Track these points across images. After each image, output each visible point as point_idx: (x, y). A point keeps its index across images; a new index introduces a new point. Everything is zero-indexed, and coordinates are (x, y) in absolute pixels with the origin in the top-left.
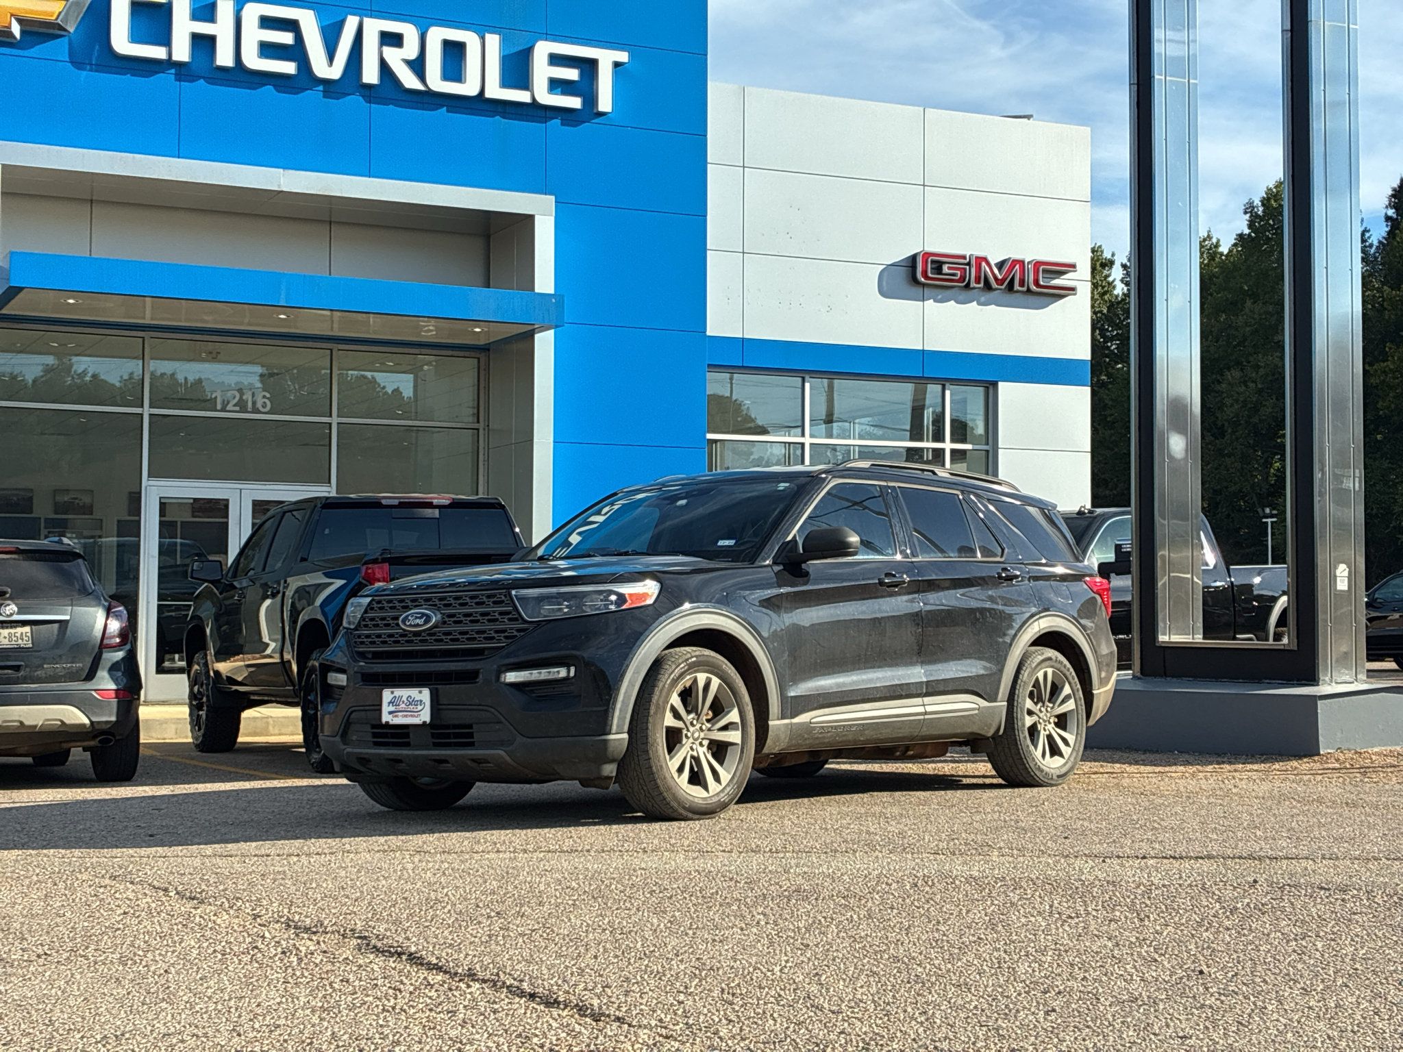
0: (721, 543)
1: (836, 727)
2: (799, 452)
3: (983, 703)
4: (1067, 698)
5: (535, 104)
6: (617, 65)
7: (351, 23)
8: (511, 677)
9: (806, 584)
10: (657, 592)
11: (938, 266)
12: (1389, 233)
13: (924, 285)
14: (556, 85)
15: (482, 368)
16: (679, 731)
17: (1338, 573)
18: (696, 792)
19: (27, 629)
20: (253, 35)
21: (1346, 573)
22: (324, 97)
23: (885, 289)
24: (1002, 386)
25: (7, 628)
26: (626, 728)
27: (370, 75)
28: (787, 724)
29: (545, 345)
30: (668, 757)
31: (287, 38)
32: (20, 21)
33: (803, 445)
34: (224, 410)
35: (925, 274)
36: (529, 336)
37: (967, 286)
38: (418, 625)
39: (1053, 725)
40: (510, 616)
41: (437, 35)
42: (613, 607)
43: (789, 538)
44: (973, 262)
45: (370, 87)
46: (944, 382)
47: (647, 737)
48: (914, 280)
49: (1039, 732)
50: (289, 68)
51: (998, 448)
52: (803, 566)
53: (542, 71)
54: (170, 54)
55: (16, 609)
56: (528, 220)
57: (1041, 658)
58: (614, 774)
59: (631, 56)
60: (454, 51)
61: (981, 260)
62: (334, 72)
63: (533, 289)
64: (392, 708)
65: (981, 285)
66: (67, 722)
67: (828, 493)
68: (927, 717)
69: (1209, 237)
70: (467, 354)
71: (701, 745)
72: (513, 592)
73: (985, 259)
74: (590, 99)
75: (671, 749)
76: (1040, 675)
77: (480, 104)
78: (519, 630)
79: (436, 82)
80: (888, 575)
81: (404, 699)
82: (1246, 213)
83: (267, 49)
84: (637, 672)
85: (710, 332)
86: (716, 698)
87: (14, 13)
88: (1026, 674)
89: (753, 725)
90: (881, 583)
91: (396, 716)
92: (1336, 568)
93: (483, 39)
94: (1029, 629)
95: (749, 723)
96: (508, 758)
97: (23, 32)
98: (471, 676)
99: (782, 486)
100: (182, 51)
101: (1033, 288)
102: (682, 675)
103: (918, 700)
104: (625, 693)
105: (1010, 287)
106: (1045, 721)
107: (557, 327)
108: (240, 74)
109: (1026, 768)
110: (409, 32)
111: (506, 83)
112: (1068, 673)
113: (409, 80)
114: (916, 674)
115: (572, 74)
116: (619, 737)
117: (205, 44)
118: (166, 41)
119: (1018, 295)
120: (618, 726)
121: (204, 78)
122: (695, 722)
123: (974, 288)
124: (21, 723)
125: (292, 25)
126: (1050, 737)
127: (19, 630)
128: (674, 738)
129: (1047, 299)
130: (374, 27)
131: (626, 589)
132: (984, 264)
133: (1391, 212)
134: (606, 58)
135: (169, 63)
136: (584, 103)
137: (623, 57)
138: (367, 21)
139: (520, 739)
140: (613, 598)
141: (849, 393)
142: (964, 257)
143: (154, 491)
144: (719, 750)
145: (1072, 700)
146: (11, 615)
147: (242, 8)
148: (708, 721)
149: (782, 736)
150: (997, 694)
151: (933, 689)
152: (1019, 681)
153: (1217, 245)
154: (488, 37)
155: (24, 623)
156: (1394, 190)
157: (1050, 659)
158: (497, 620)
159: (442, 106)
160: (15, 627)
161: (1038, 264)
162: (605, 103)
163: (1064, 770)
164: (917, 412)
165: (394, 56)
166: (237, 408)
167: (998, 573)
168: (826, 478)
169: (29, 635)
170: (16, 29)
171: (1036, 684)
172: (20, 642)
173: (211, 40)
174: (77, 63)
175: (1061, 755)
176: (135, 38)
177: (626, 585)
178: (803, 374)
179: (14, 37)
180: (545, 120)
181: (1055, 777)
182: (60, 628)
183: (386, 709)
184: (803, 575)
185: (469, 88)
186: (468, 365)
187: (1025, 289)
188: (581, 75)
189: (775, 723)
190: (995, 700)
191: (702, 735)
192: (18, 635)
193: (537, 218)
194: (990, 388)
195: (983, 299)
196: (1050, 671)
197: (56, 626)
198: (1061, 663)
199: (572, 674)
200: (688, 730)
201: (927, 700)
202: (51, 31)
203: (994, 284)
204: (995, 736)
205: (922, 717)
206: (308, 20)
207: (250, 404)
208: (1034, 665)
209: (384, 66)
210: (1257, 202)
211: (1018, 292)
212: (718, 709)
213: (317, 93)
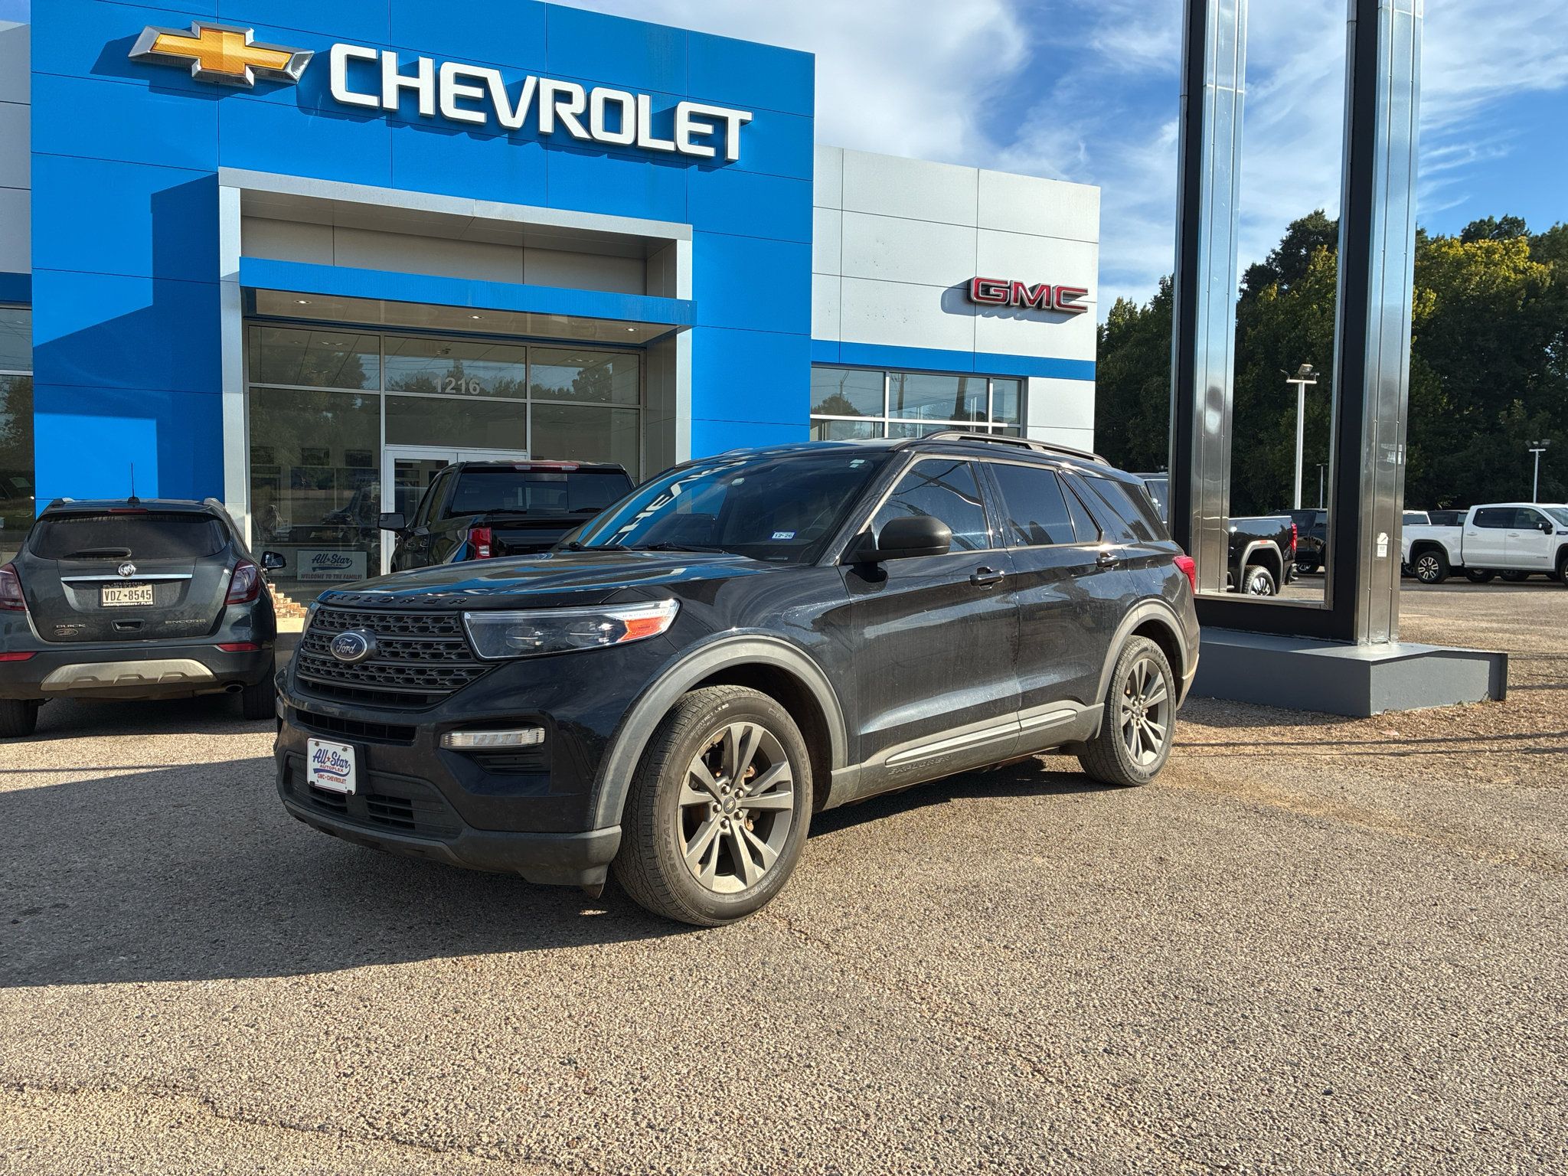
0: (776, 536)
1: (917, 764)
2: (881, 429)
3: (1081, 708)
4: (1160, 687)
5: (677, 152)
6: (743, 123)
7: (530, 82)
8: (460, 740)
9: (881, 589)
10: (672, 616)
11: (986, 289)
12: (1241, 299)
13: (976, 303)
14: (695, 138)
15: (642, 362)
16: (704, 806)
17: (1379, 541)
18: (728, 886)
19: (149, 587)
20: (450, 90)
21: (1386, 542)
22: (509, 143)
23: (947, 306)
24: (1031, 379)
25: (128, 586)
26: (619, 817)
27: (546, 125)
28: (856, 772)
29: (684, 341)
30: (684, 845)
31: (477, 92)
32: (252, 69)
33: (883, 423)
34: (443, 392)
35: (977, 295)
36: (671, 336)
37: (1008, 304)
38: (347, 654)
39: (1145, 718)
40: (459, 651)
41: (599, 94)
42: (605, 641)
43: (862, 531)
44: (1013, 286)
45: (545, 135)
46: (988, 377)
47: (651, 826)
48: (969, 300)
49: (1133, 727)
50: (479, 117)
51: (1027, 426)
52: (879, 565)
53: (683, 126)
54: (381, 102)
55: (133, 568)
56: (672, 243)
57: (1137, 649)
58: (603, 881)
59: (754, 116)
60: (613, 109)
61: (1018, 284)
62: (517, 122)
63: (675, 296)
64: (318, 766)
65: (1018, 304)
66: (189, 674)
67: (911, 471)
68: (1022, 733)
69: (1131, 302)
70: (630, 351)
71: (737, 816)
72: (467, 616)
73: (1022, 285)
74: (722, 149)
75: (691, 832)
76: (1136, 668)
77: (634, 151)
78: (471, 672)
79: (599, 133)
80: (983, 570)
81: (330, 755)
82: (1160, 283)
83: (462, 102)
84: (635, 737)
85: (815, 335)
86: (759, 750)
87: (248, 62)
88: (1123, 669)
89: (810, 782)
90: (974, 582)
91: (321, 777)
92: (1377, 537)
93: (636, 99)
94: (1128, 621)
95: (804, 780)
96: (451, 854)
97: (255, 80)
98: (403, 734)
99: (856, 463)
100: (391, 101)
101: (1056, 307)
102: (706, 732)
103: (1012, 716)
104: (616, 769)
105: (1039, 306)
106: (1137, 715)
107: (693, 327)
108: (439, 122)
109: (1121, 771)
110: (577, 91)
111: (655, 135)
112: (1161, 663)
113: (578, 131)
114: (1012, 687)
115: (707, 129)
116: (606, 832)
117: (409, 95)
118: (378, 92)
119: (1044, 312)
120: (605, 818)
121: (410, 124)
122: (728, 789)
123: (1013, 306)
124: (140, 676)
125: (482, 82)
126: (1142, 731)
127: (140, 589)
128: (694, 819)
129: (1063, 316)
130: (548, 86)
131: (627, 614)
132: (1020, 288)
133: (1245, 286)
134: (734, 117)
135: (380, 111)
136: (717, 152)
137: (748, 116)
138: (542, 80)
139: (467, 832)
140: (606, 627)
141: (917, 385)
142: (1006, 283)
143: (390, 455)
144: (763, 821)
145: (1164, 690)
146: (130, 574)
147: (439, 69)
148: (748, 781)
149: (849, 787)
150: (1095, 696)
151: (1028, 700)
152: (1116, 677)
153: (1135, 308)
154: (640, 96)
155: (145, 582)
156: (1247, 271)
157: (1145, 649)
158: (441, 655)
159: (605, 153)
160: (136, 586)
161: (1060, 289)
162: (733, 153)
163: (1156, 766)
164: (960, 401)
165: (565, 111)
166: (454, 391)
167: (1097, 560)
168: (910, 453)
169: (150, 592)
170: (250, 77)
171: (1132, 677)
172: (141, 599)
173: (415, 92)
174: (304, 107)
175: (1153, 750)
176: (351, 87)
177: (624, 607)
178: (884, 370)
179: (250, 84)
180: (686, 166)
181: (1148, 776)
182: (183, 584)
183: (312, 765)
184: (880, 577)
185: (625, 138)
186: (632, 361)
187: (1050, 307)
188: (715, 129)
189: (840, 771)
190: (1093, 703)
191: (739, 802)
192: (140, 593)
193: (679, 242)
194: (1022, 382)
195: (1018, 315)
196: (1145, 661)
197: (179, 584)
198: (1156, 652)
199: (541, 739)
200: (719, 802)
201: (1022, 713)
202: (282, 80)
203: (1028, 304)
204: (1091, 741)
205: (1017, 735)
206: (494, 78)
207: (463, 389)
208: (1131, 658)
209: (557, 119)
210: (1167, 278)
211: (1044, 309)
212: (762, 763)
213: (502, 140)
